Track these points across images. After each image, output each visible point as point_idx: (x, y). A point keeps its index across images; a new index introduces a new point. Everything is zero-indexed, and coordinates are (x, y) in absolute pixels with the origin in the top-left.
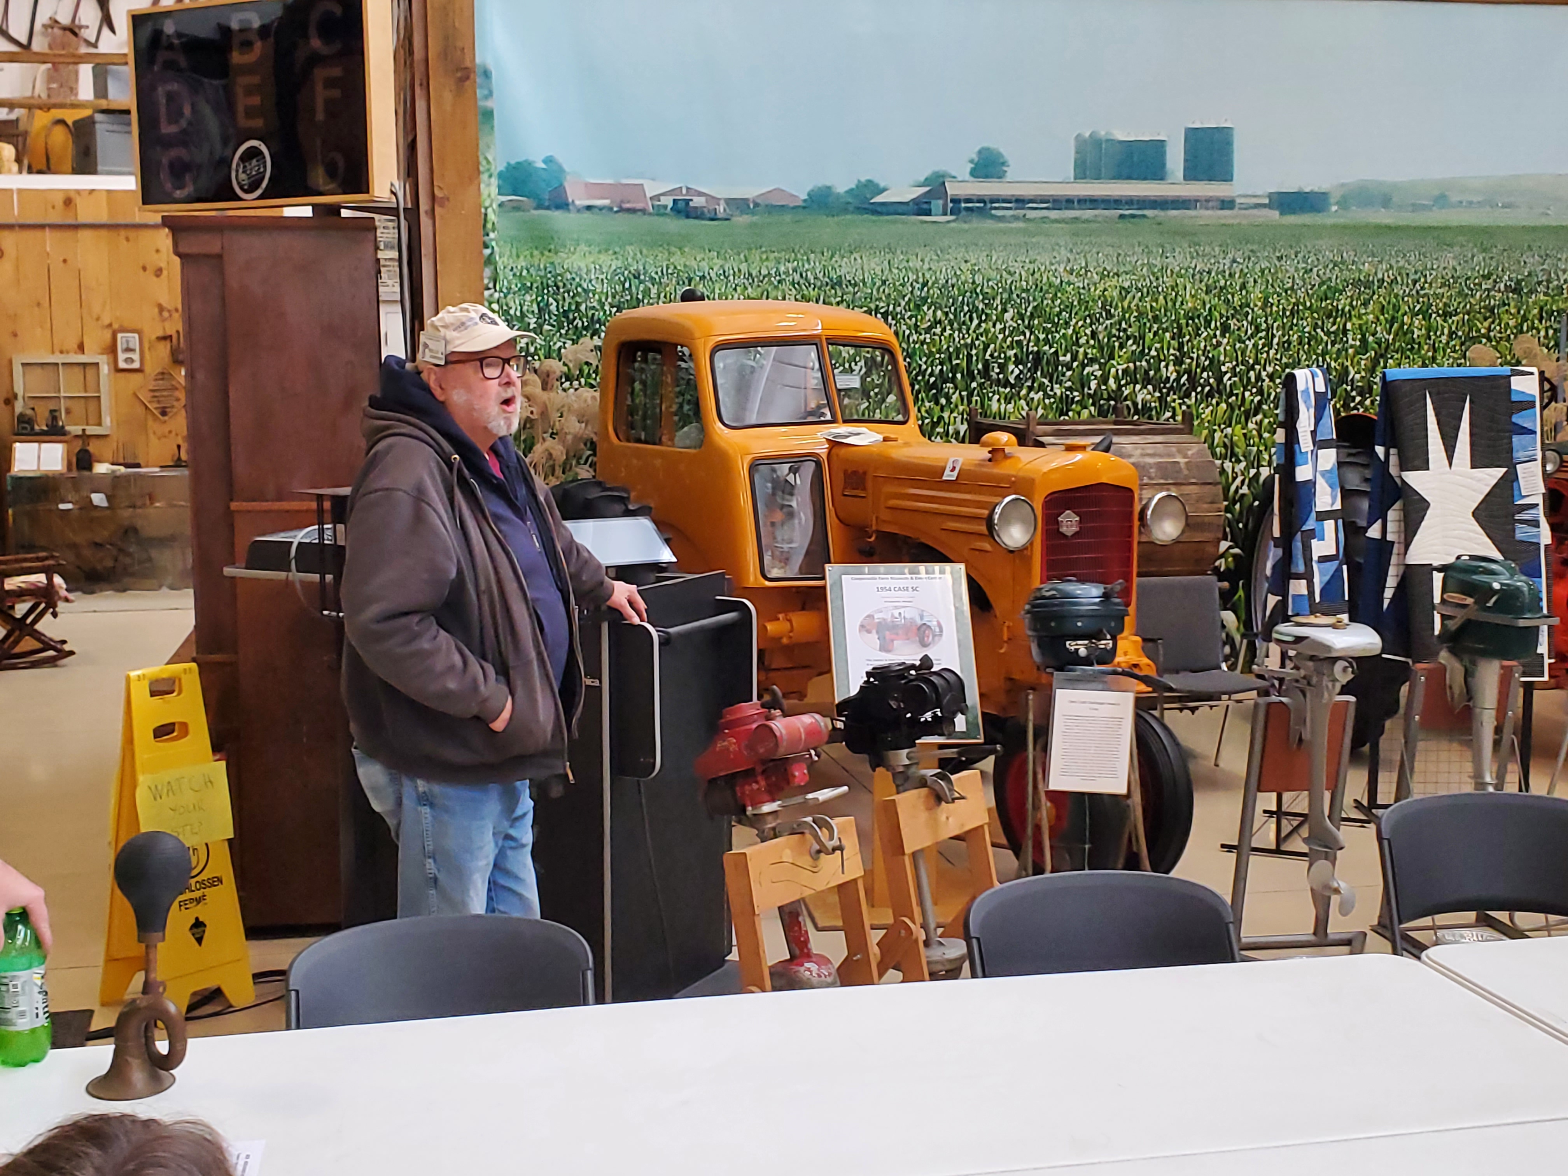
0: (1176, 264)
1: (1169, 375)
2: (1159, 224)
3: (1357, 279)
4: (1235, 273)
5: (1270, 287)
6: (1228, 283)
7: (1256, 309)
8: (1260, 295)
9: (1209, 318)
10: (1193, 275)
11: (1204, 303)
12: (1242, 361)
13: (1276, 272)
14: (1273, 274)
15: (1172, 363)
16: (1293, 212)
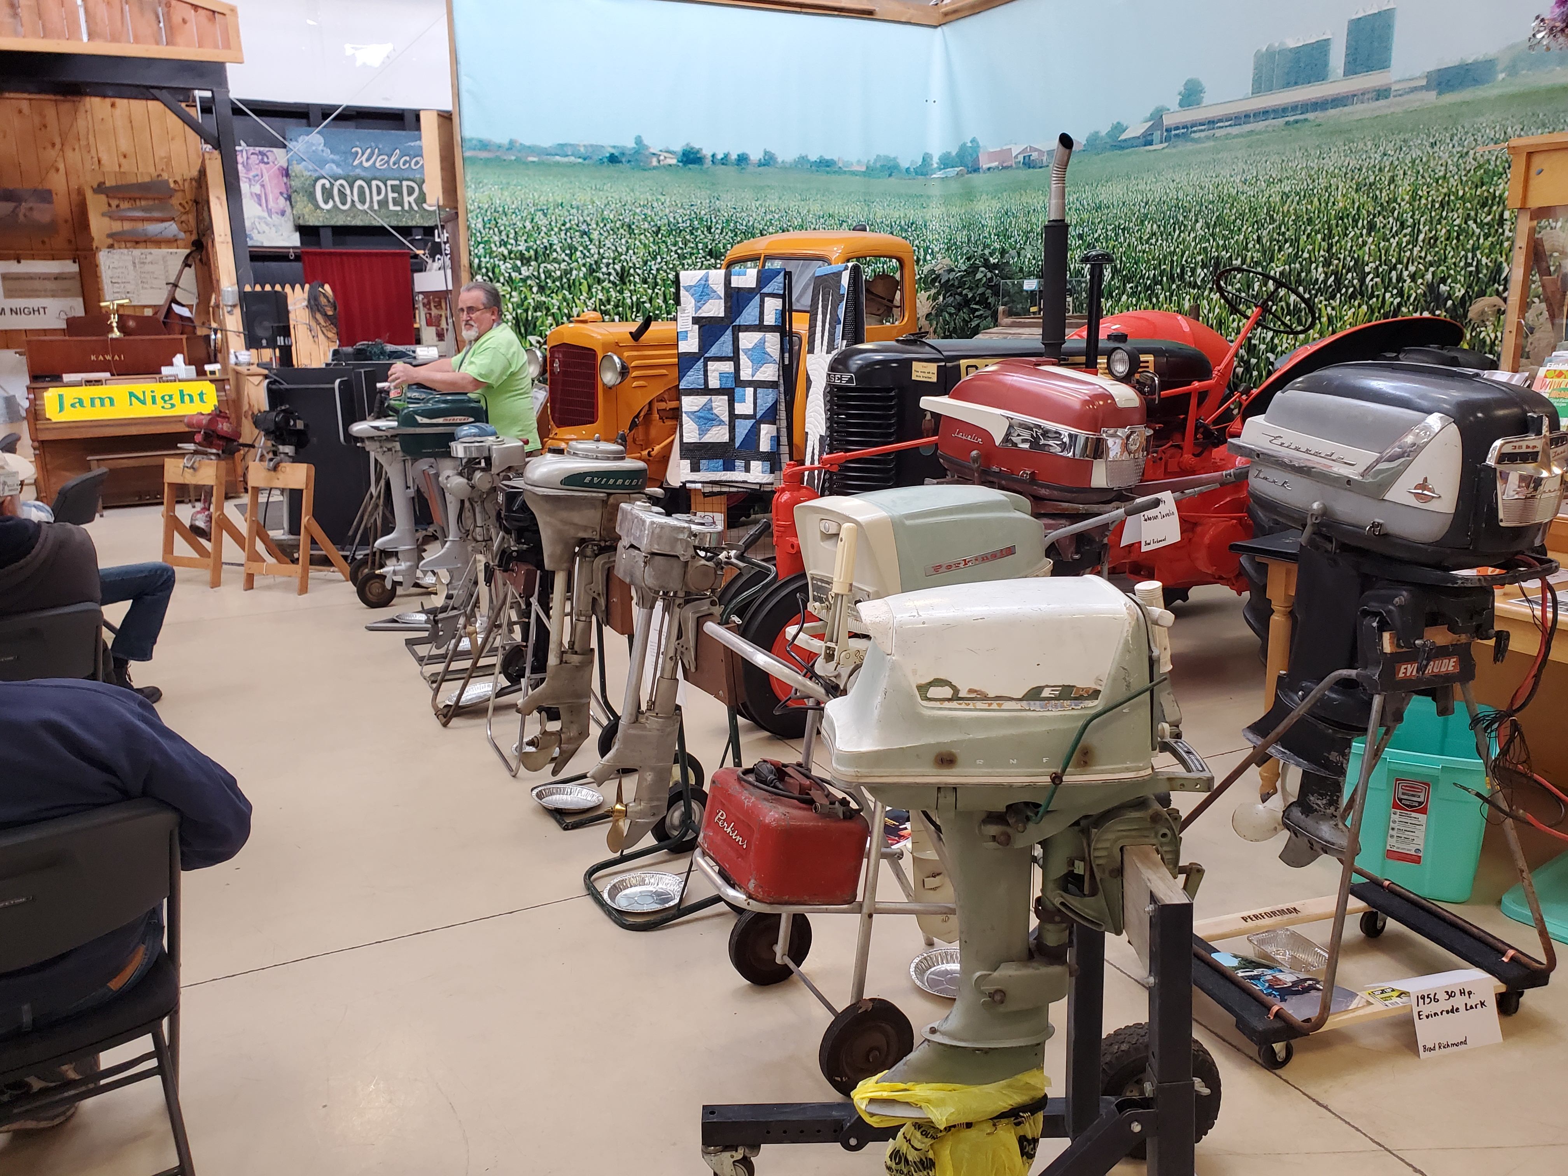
0: (1331, 164)
4: (1385, 167)
5: (1420, 178)
6: (1378, 178)
7: (1403, 204)
8: (1408, 188)
10: (1346, 174)
11: (1354, 202)
12: (1385, 261)
13: (1428, 161)
15: (1321, 264)
16: (1452, 89)
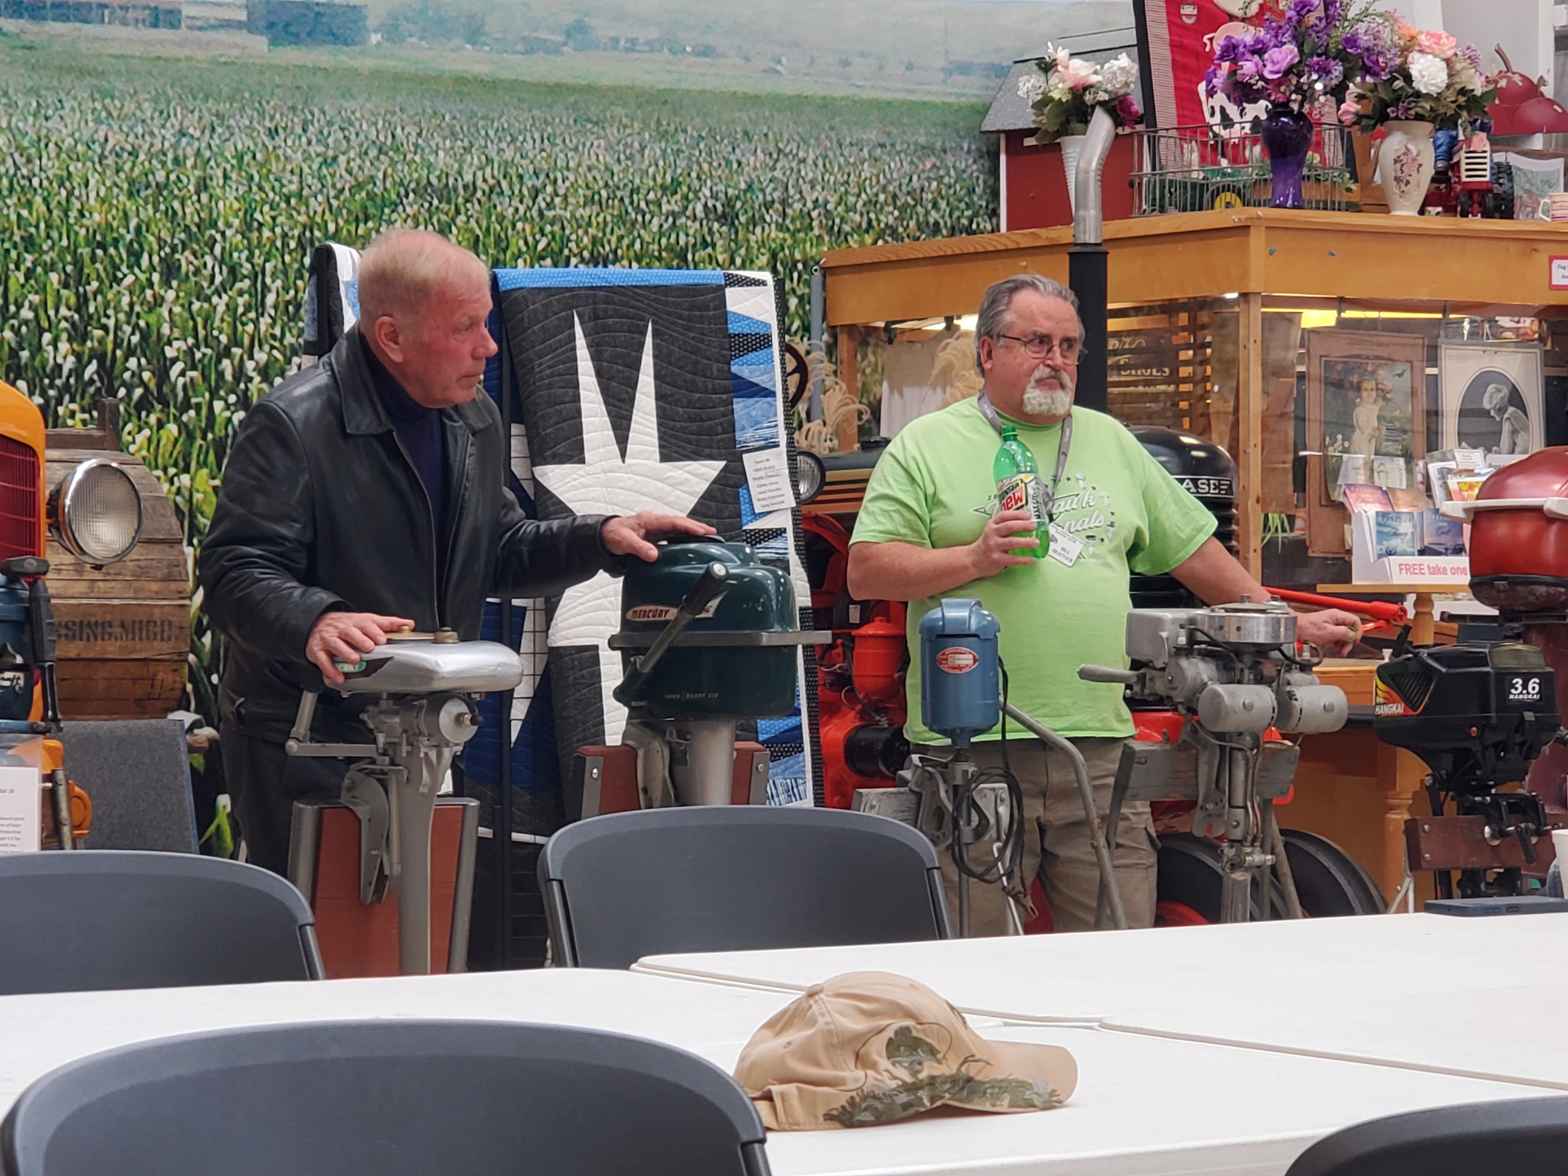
0: (67, 132)
1: (59, 360)
2: (30, 48)
3: (424, 182)
4: (185, 157)
5: (255, 189)
6: (173, 177)
7: (229, 233)
8: (236, 205)
9: (136, 246)
10: (102, 157)
11: (126, 216)
12: (206, 337)
13: (267, 160)
14: (262, 166)
15: (64, 336)
16: (295, 39)
